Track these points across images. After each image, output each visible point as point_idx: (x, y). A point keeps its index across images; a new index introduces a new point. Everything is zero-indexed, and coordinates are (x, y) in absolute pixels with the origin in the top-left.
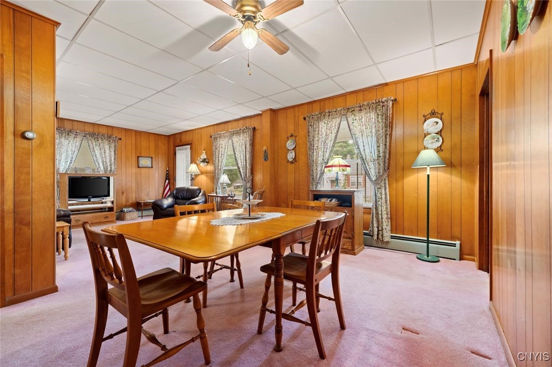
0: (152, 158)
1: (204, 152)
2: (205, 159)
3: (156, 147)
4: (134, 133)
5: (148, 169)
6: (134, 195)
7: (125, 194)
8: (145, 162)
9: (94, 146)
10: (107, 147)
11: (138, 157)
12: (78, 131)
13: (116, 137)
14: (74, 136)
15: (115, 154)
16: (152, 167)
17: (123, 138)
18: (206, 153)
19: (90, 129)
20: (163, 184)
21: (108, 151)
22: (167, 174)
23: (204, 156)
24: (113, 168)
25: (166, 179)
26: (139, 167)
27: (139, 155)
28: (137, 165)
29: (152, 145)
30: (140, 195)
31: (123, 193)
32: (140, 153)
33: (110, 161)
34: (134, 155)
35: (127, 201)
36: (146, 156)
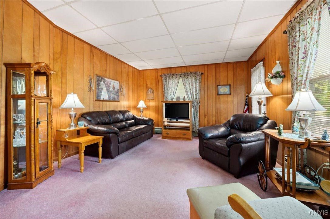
0: (230, 85)
1: (278, 62)
2: (278, 73)
3: (235, 75)
4: (214, 66)
5: (227, 96)
6: (214, 118)
7: (207, 117)
8: (224, 90)
9: (186, 82)
10: (194, 81)
11: (218, 86)
12: (177, 74)
13: (200, 72)
14: (175, 77)
15: (199, 86)
16: (230, 94)
17: (206, 73)
18: (281, 64)
19: (184, 71)
20: (243, 110)
21: (195, 84)
22: (246, 99)
23: (277, 68)
24: (198, 96)
25: (246, 105)
26: (218, 95)
27: (218, 84)
28: (216, 93)
29: (231, 74)
30: (219, 119)
31: (205, 116)
32: (220, 82)
33: (196, 91)
34: (214, 84)
35: (208, 123)
36: (225, 84)
